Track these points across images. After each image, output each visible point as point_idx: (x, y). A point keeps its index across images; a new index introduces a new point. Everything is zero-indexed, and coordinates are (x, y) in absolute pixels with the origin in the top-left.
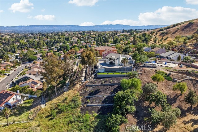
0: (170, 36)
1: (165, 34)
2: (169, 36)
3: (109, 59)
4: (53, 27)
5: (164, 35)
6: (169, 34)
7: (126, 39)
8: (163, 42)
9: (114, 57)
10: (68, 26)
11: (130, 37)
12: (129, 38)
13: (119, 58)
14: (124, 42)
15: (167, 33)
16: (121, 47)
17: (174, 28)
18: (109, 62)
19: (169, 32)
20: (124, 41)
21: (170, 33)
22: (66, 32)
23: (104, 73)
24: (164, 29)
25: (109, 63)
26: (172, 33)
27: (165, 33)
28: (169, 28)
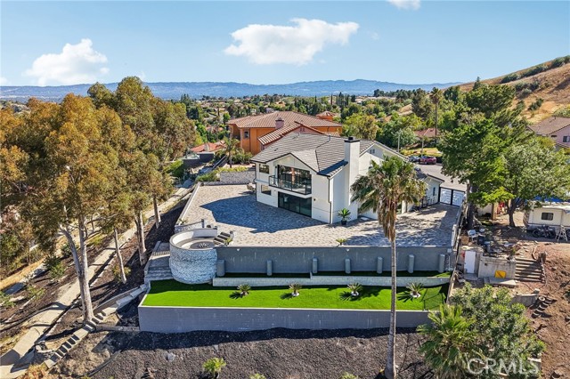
0: (548, 97)
1: (527, 90)
2: (544, 95)
3: (273, 171)
4: (176, 87)
5: (526, 95)
6: (542, 89)
7: (386, 111)
8: (528, 116)
9: (307, 158)
10: (217, 84)
11: (399, 105)
12: (397, 109)
13: (344, 163)
14: (379, 120)
15: (537, 87)
16: (368, 126)
17: (558, 70)
18: (275, 191)
19: (543, 83)
20: (380, 117)
21: (547, 86)
22: (208, 98)
23: (207, 286)
24: (519, 76)
25: (272, 201)
26: (555, 85)
27: (526, 86)
28: (538, 70)
